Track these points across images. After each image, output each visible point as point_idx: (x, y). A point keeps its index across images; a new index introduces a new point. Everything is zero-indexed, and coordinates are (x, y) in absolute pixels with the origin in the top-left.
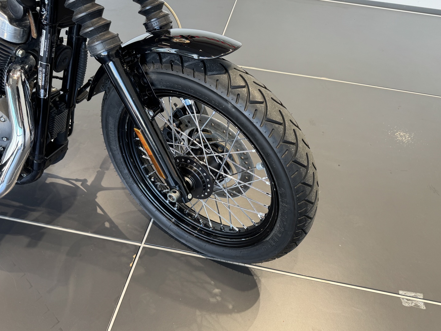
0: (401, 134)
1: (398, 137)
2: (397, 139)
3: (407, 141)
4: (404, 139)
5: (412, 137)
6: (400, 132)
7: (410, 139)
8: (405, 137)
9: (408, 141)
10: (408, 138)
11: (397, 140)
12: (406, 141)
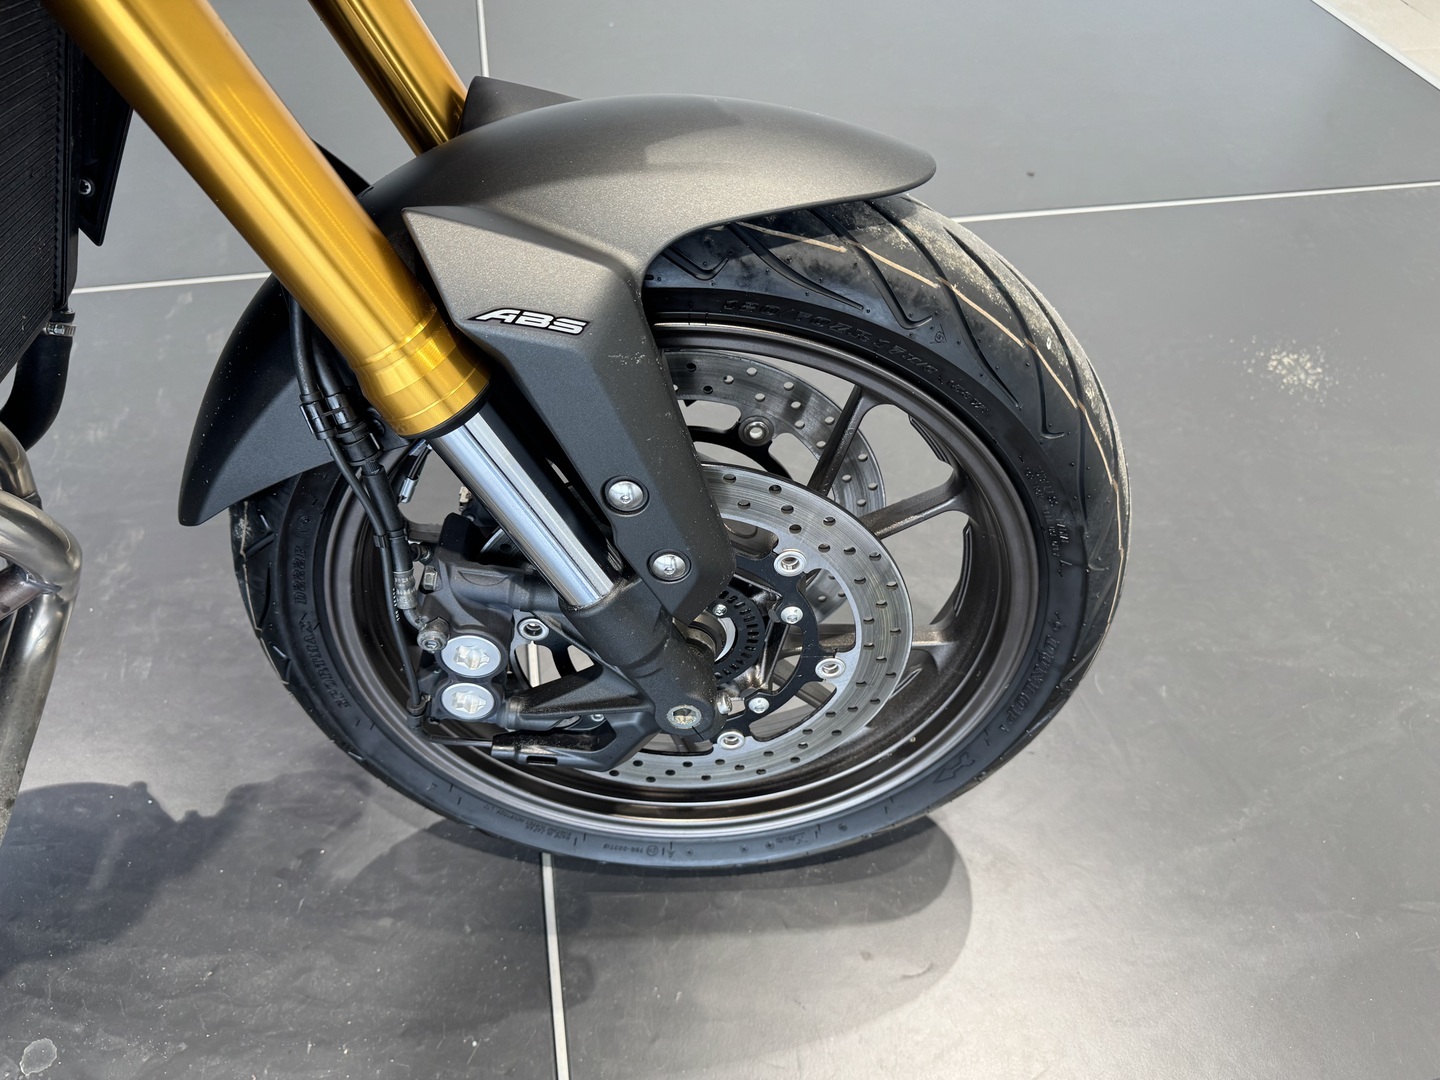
0: (1286, 361)
1: (1283, 377)
2: (1283, 383)
3: (1318, 380)
4: (1302, 376)
5: (1322, 360)
6: (1279, 353)
7: (1319, 370)
8: (1303, 368)
9: (1322, 383)
10: (1313, 367)
11: (1288, 387)
12: (1315, 382)
